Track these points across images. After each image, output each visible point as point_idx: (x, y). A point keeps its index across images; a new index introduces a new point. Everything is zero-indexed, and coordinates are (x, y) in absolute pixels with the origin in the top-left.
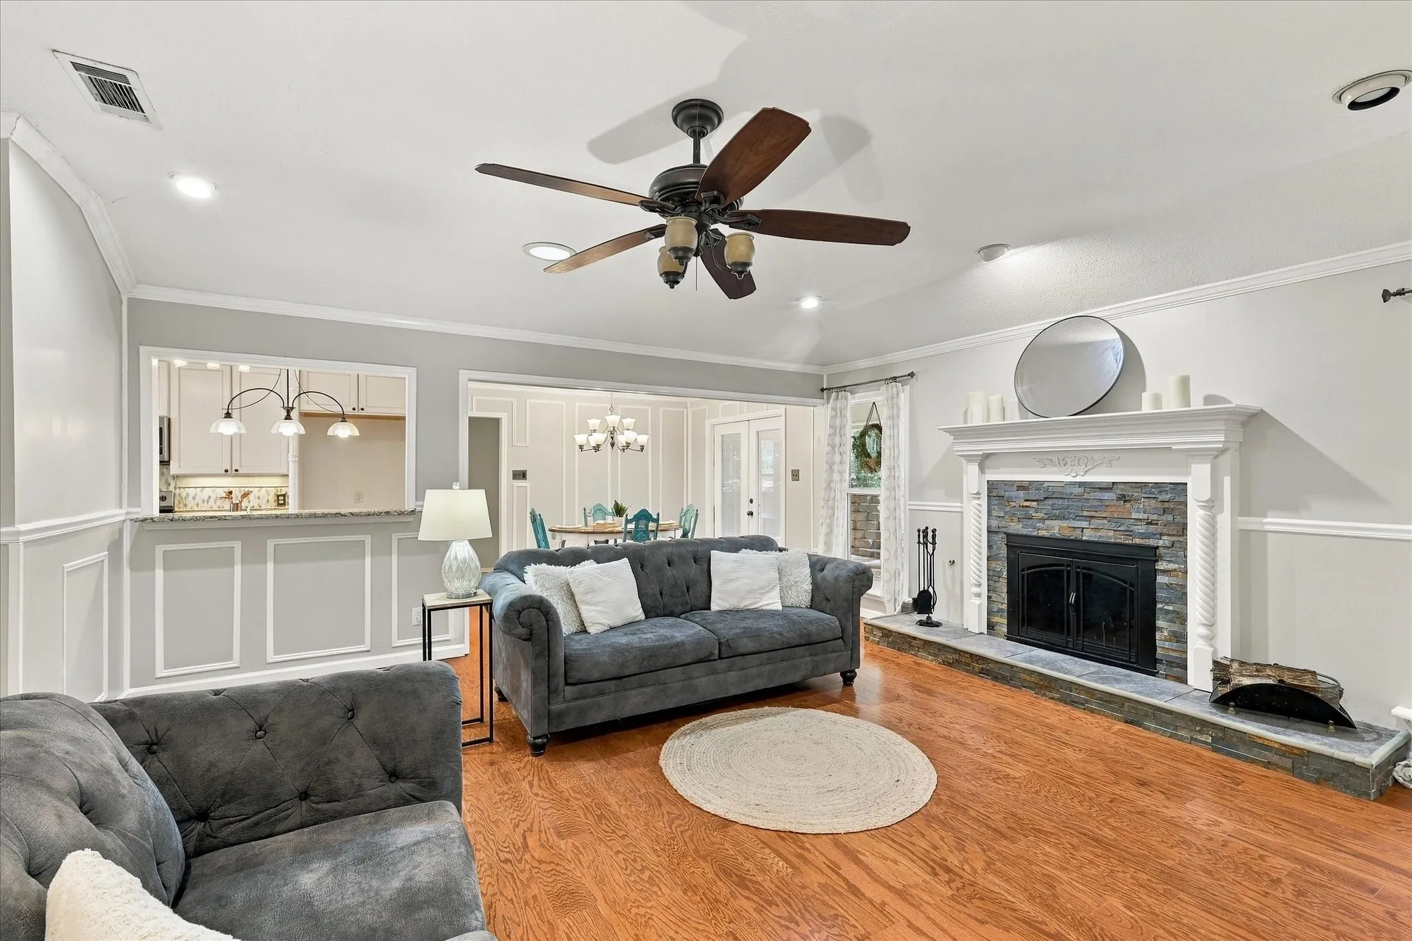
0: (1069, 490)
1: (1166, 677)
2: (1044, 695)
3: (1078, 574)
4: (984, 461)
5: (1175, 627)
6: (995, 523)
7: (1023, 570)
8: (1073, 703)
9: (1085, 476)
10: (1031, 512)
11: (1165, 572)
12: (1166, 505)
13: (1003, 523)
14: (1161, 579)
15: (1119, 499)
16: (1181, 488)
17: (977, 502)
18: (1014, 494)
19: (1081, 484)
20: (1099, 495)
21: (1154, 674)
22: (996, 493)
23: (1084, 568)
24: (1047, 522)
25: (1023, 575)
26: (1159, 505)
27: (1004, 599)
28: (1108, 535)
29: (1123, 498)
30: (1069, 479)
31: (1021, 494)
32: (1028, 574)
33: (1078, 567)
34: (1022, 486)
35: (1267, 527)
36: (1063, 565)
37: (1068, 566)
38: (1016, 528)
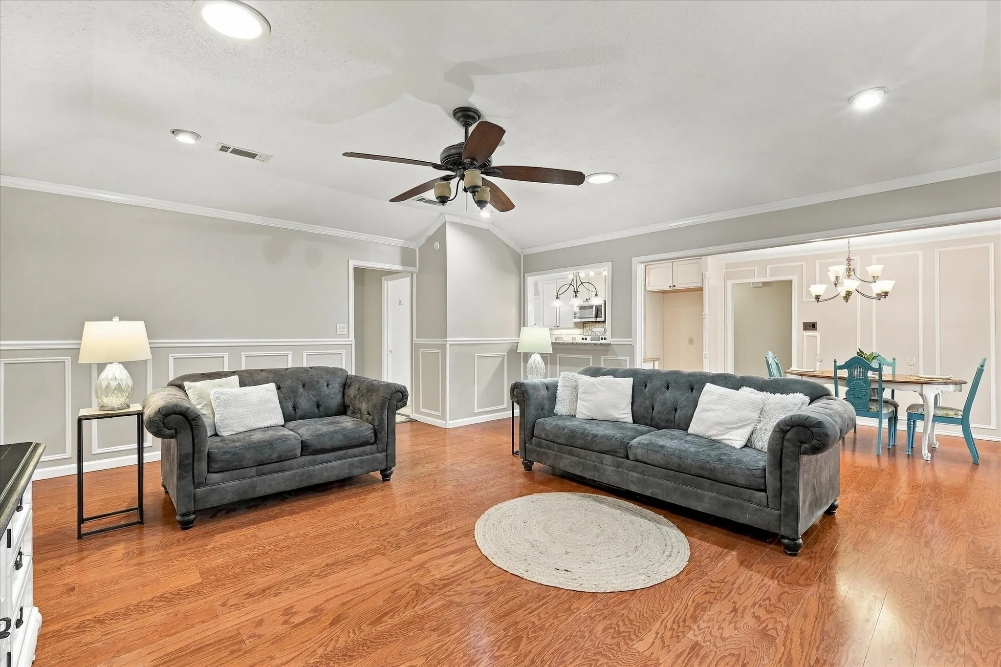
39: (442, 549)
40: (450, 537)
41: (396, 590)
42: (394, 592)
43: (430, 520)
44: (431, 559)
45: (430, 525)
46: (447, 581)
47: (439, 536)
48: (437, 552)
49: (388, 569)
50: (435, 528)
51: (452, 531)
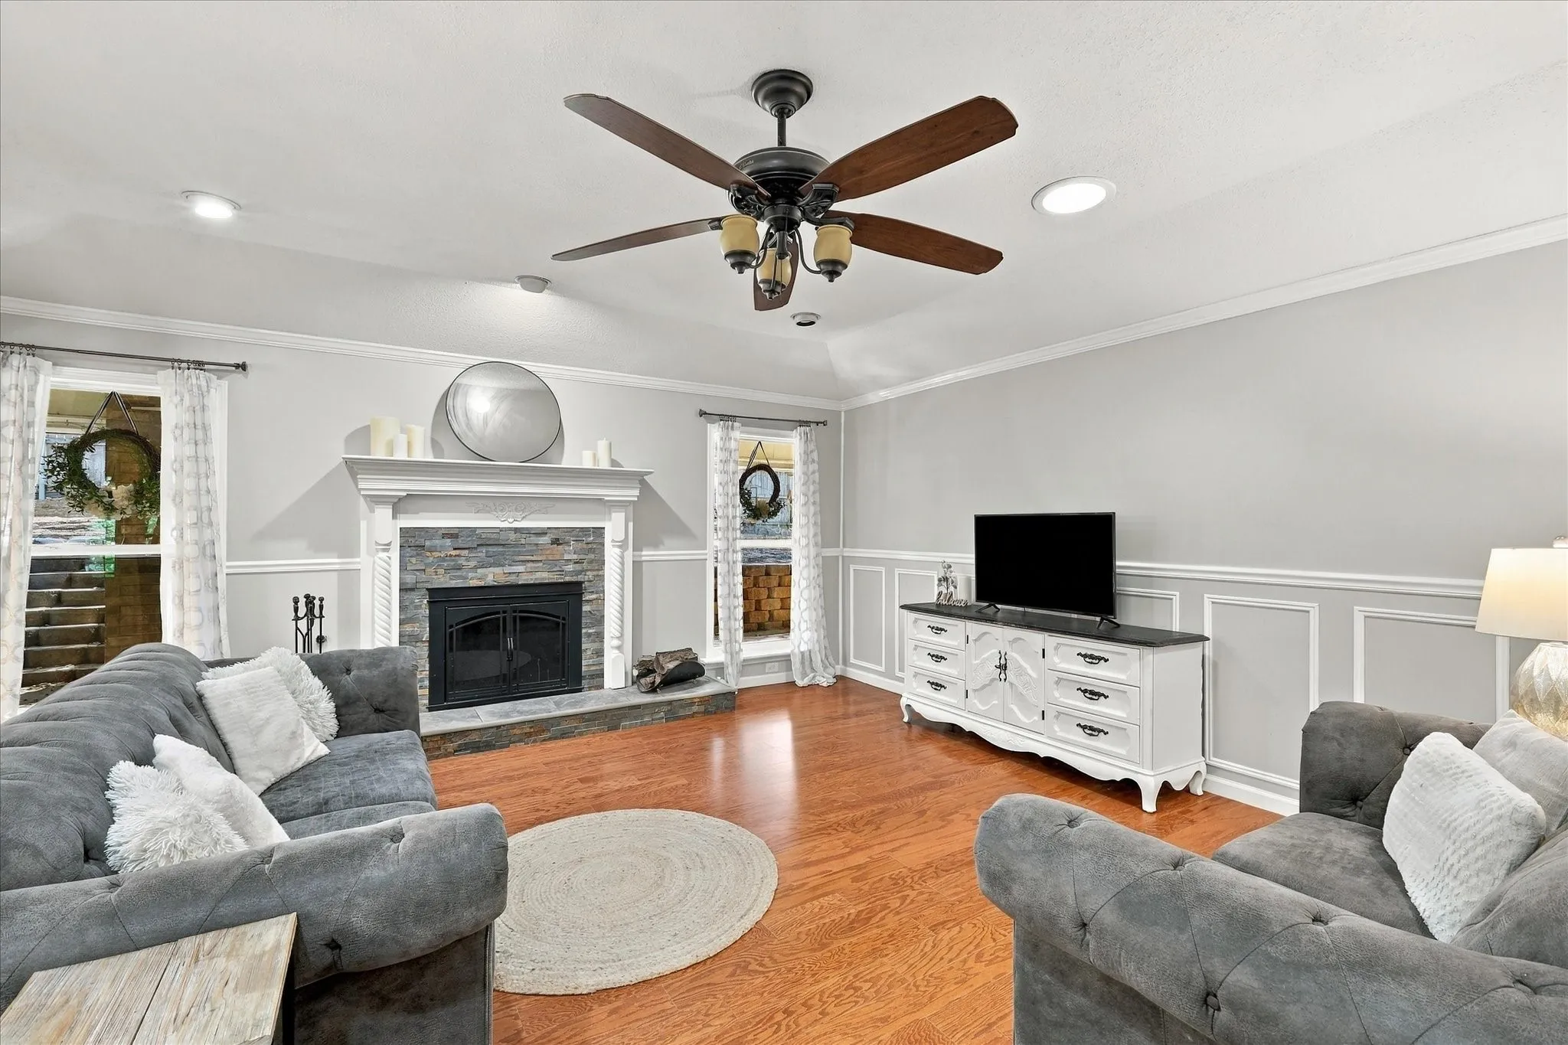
0: (503, 535)
1: (590, 688)
2: (535, 741)
3: (515, 618)
4: (399, 504)
5: (596, 646)
6: (410, 579)
7: (451, 627)
8: (564, 735)
9: (522, 522)
10: (462, 561)
11: (588, 601)
12: (590, 546)
13: (423, 577)
14: (586, 608)
15: (553, 543)
16: (599, 532)
17: (386, 554)
18: (438, 542)
19: (516, 530)
20: (534, 539)
21: (580, 690)
22: (413, 542)
23: (521, 612)
24: (479, 570)
25: (452, 633)
26: (585, 546)
27: (424, 666)
28: (544, 576)
29: (556, 542)
30: (505, 525)
31: (448, 542)
32: (457, 630)
33: (515, 612)
34: (452, 534)
35: (644, 558)
36: (498, 613)
37: (504, 612)
38: (444, 581)
39: (830, 869)
40: (815, 888)
41: (876, 830)
42: (879, 828)
43: (852, 929)
44: (842, 856)
45: (852, 917)
46: (822, 832)
47: (833, 892)
48: (835, 866)
49: (893, 850)
50: (841, 909)
51: (813, 899)
